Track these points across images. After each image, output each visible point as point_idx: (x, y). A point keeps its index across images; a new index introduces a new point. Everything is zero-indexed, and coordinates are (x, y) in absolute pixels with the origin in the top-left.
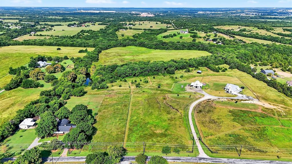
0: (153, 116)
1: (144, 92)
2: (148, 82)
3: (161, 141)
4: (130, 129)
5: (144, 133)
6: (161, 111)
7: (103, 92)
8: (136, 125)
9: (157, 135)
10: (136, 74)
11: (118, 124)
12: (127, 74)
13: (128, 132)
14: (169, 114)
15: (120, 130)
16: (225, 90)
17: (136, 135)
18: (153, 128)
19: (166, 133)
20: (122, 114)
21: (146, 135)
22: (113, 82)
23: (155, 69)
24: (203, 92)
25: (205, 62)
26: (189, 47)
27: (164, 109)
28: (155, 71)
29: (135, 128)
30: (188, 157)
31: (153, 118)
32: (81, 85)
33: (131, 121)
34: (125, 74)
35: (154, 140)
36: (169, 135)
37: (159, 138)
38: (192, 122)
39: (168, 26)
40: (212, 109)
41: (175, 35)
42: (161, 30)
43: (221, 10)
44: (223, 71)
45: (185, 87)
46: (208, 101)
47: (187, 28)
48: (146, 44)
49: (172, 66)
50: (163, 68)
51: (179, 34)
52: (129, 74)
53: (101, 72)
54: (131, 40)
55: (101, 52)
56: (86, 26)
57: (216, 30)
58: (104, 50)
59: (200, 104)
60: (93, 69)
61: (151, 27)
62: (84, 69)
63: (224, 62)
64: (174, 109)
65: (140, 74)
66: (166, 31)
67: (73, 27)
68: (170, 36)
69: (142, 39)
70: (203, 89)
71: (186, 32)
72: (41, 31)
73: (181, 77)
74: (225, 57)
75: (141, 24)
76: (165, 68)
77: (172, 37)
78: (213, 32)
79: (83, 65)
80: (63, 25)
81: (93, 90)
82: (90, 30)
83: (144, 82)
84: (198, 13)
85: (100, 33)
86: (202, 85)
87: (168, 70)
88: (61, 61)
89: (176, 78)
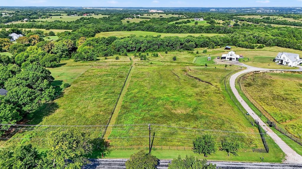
0: (168, 89)
1: (151, 63)
2: (157, 56)
3: (188, 128)
4: (124, 107)
5: (151, 113)
6: (180, 84)
7: (90, 63)
8: (137, 101)
9: (179, 118)
10: (141, 48)
11: (102, 99)
12: (128, 48)
13: (119, 111)
14: (196, 87)
15: (103, 109)
16: (276, 62)
17: (134, 117)
18: (169, 106)
19: (196, 113)
20: (114, 86)
21: (155, 116)
22: (108, 56)
23: (167, 44)
24: (242, 65)
27: (186, 81)
28: (167, 46)
29: (134, 106)
30: (261, 163)
31: (168, 91)
32: (61, 57)
33: (127, 95)
34: (126, 48)
35: (173, 125)
36: (202, 117)
37: (182, 123)
38: (241, 98)
39: (180, 16)
40: (268, 82)
41: (189, 22)
42: (172, 19)
43: (235, 9)
44: (260, 47)
45: (214, 60)
46: (256, 74)
47: (202, 17)
48: (155, 27)
49: (190, 41)
50: (179, 43)
51: (194, 21)
52: (132, 48)
53: (92, 43)
54: (138, 25)
55: (99, 33)
56: (88, 16)
57: (235, 18)
58: (104, 32)
59: (245, 76)
60: (82, 41)
61: (161, 16)
62: (71, 42)
63: (256, 41)
64: (203, 81)
65: (147, 49)
66: (178, 20)
67: (73, 15)
68: (183, 22)
69: (151, 24)
70: (241, 62)
71: (202, 20)
72: (37, 18)
73: (203, 52)
74: (258, 36)
75: (150, 15)
76: (181, 44)
77: (185, 23)
78: (232, 20)
79: (70, 37)
80: (63, 15)
81: (76, 62)
82: (91, 18)
83: (153, 56)
84: (210, 10)
85: (102, 20)
86: (238, 57)
87: (186, 45)
88: (44, 37)
89: (197, 53)
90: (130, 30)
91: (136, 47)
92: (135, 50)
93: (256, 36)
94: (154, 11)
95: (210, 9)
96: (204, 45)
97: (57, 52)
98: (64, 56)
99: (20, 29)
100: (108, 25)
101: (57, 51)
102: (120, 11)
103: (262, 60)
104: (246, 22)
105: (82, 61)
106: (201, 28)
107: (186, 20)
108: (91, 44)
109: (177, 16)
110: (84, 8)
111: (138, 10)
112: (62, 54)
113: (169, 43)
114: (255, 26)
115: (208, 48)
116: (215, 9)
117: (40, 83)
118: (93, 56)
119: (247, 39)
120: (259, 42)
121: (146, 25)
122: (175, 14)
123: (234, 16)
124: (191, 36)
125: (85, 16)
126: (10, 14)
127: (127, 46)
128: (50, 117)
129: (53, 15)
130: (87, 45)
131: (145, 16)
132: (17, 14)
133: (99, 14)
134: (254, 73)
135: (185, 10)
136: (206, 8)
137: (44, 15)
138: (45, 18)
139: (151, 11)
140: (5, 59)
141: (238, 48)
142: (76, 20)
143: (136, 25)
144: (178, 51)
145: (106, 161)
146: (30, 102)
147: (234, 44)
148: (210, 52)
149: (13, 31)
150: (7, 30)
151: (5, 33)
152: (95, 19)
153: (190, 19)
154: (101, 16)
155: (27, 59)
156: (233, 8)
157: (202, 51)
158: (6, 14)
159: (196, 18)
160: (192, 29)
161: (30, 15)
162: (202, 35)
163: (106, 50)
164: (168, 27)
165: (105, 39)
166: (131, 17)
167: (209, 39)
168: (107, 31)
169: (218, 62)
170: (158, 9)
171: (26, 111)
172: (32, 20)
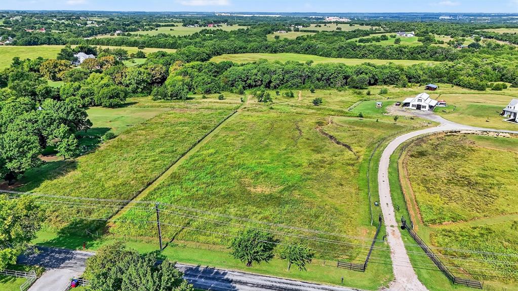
0: (267, 152)
1: (272, 108)
2: (292, 96)
6: (295, 145)
8: (201, 167)
9: (250, 199)
11: (149, 160)
12: (249, 82)
13: (164, 181)
14: (319, 152)
15: (140, 175)
16: (505, 116)
18: (248, 180)
19: (285, 195)
20: (182, 141)
21: (213, 194)
22: (210, 93)
23: (320, 76)
24: (436, 118)
25: (448, 73)
26: (412, 54)
27: (308, 141)
31: (264, 156)
32: (135, 91)
34: (245, 81)
35: (233, 210)
36: (290, 201)
37: (251, 208)
39: (374, 28)
40: (460, 152)
41: (385, 38)
42: (356, 33)
43: (489, 15)
44: (497, 88)
45: (388, 107)
46: (450, 135)
47: (413, 30)
48: (318, 48)
49: (363, 72)
50: (341, 76)
51: (394, 37)
52: (255, 82)
53: (190, 70)
54: (291, 42)
55: (220, 55)
56: (215, 26)
57: (477, 33)
58: (228, 53)
59: (424, 139)
60: (177, 67)
61: (338, 29)
62: (161, 68)
63: (499, 77)
64: (338, 143)
65: (282, 84)
66: (368, 35)
67: (191, 26)
68: (374, 40)
69: (314, 41)
70: (437, 113)
71: (410, 35)
72: (135, 30)
73: (381, 94)
74: (502, 66)
75: (320, 26)
76: (346, 78)
77: (378, 40)
78: (470, 36)
79: (161, 61)
80: (177, 26)
81: (155, 100)
82: (218, 30)
83: (285, 95)
84: (440, 18)
85: (235, 34)
86: (433, 103)
87: (353, 80)
88: (127, 59)
89: (369, 94)
90: (275, 52)
91: (262, 81)
92: (260, 86)
93: (498, 67)
94: (333, 19)
95: (441, 15)
96: (391, 80)
97: (130, 84)
98: (139, 90)
99: (93, 46)
100: (239, 43)
101: (130, 81)
102: (274, 19)
103: (480, 111)
104: (494, 40)
105: (163, 100)
106: (401, 51)
107: (379, 36)
108: (187, 73)
109: (368, 28)
110: (217, 14)
111: (305, 18)
112: (137, 87)
113: (322, 75)
114: (512, 49)
115: (396, 87)
116: (450, 16)
117: (55, 129)
118: (180, 93)
119: (479, 72)
120: (503, 78)
121: (304, 44)
122: (367, 25)
123: (477, 29)
124: (369, 64)
125: (211, 28)
126: (99, 23)
127: (248, 79)
128: (55, 181)
129: (163, 26)
130: (180, 74)
131: (312, 27)
132: (108, 23)
133: (235, 24)
134: (449, 134)
135: (393, 17)
136: (433, 14)
137: (149, 25)
138: (147, 30)
139: (327, 19)
140: (40, 91)
141: (455, 87)
142: (194, 33)
143: (287, 44)
144: (337, 89)
145: (86, 255)
146: (18, 157)
147: (450, 81)
148: (393, 94)
149: (82, 49)
150: (73, 47)
151: (67, 51)
152: (225, 32)
153: (388, 35)
154: (236, 28)
155: (76, 93)
156: (485, 15)
157: (379, 91)
158: (92, 23)
159: (401, 31)
160: (384, 52)
161: (128, 25)
162: (390, 63)
163: (209, 84)
164: (341, 47)
165: (213, 64)
166: (284, 30)
167: (402, 70)
168: (235, 52)
169: (393, 110)
170: (341, 15)
171: (10, 169)
172: (126, 33)
